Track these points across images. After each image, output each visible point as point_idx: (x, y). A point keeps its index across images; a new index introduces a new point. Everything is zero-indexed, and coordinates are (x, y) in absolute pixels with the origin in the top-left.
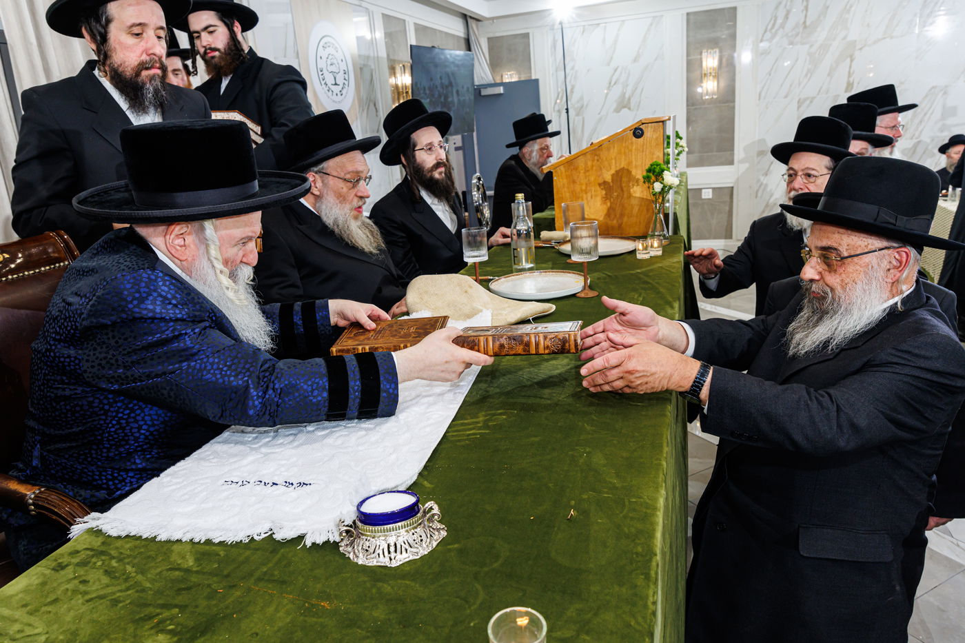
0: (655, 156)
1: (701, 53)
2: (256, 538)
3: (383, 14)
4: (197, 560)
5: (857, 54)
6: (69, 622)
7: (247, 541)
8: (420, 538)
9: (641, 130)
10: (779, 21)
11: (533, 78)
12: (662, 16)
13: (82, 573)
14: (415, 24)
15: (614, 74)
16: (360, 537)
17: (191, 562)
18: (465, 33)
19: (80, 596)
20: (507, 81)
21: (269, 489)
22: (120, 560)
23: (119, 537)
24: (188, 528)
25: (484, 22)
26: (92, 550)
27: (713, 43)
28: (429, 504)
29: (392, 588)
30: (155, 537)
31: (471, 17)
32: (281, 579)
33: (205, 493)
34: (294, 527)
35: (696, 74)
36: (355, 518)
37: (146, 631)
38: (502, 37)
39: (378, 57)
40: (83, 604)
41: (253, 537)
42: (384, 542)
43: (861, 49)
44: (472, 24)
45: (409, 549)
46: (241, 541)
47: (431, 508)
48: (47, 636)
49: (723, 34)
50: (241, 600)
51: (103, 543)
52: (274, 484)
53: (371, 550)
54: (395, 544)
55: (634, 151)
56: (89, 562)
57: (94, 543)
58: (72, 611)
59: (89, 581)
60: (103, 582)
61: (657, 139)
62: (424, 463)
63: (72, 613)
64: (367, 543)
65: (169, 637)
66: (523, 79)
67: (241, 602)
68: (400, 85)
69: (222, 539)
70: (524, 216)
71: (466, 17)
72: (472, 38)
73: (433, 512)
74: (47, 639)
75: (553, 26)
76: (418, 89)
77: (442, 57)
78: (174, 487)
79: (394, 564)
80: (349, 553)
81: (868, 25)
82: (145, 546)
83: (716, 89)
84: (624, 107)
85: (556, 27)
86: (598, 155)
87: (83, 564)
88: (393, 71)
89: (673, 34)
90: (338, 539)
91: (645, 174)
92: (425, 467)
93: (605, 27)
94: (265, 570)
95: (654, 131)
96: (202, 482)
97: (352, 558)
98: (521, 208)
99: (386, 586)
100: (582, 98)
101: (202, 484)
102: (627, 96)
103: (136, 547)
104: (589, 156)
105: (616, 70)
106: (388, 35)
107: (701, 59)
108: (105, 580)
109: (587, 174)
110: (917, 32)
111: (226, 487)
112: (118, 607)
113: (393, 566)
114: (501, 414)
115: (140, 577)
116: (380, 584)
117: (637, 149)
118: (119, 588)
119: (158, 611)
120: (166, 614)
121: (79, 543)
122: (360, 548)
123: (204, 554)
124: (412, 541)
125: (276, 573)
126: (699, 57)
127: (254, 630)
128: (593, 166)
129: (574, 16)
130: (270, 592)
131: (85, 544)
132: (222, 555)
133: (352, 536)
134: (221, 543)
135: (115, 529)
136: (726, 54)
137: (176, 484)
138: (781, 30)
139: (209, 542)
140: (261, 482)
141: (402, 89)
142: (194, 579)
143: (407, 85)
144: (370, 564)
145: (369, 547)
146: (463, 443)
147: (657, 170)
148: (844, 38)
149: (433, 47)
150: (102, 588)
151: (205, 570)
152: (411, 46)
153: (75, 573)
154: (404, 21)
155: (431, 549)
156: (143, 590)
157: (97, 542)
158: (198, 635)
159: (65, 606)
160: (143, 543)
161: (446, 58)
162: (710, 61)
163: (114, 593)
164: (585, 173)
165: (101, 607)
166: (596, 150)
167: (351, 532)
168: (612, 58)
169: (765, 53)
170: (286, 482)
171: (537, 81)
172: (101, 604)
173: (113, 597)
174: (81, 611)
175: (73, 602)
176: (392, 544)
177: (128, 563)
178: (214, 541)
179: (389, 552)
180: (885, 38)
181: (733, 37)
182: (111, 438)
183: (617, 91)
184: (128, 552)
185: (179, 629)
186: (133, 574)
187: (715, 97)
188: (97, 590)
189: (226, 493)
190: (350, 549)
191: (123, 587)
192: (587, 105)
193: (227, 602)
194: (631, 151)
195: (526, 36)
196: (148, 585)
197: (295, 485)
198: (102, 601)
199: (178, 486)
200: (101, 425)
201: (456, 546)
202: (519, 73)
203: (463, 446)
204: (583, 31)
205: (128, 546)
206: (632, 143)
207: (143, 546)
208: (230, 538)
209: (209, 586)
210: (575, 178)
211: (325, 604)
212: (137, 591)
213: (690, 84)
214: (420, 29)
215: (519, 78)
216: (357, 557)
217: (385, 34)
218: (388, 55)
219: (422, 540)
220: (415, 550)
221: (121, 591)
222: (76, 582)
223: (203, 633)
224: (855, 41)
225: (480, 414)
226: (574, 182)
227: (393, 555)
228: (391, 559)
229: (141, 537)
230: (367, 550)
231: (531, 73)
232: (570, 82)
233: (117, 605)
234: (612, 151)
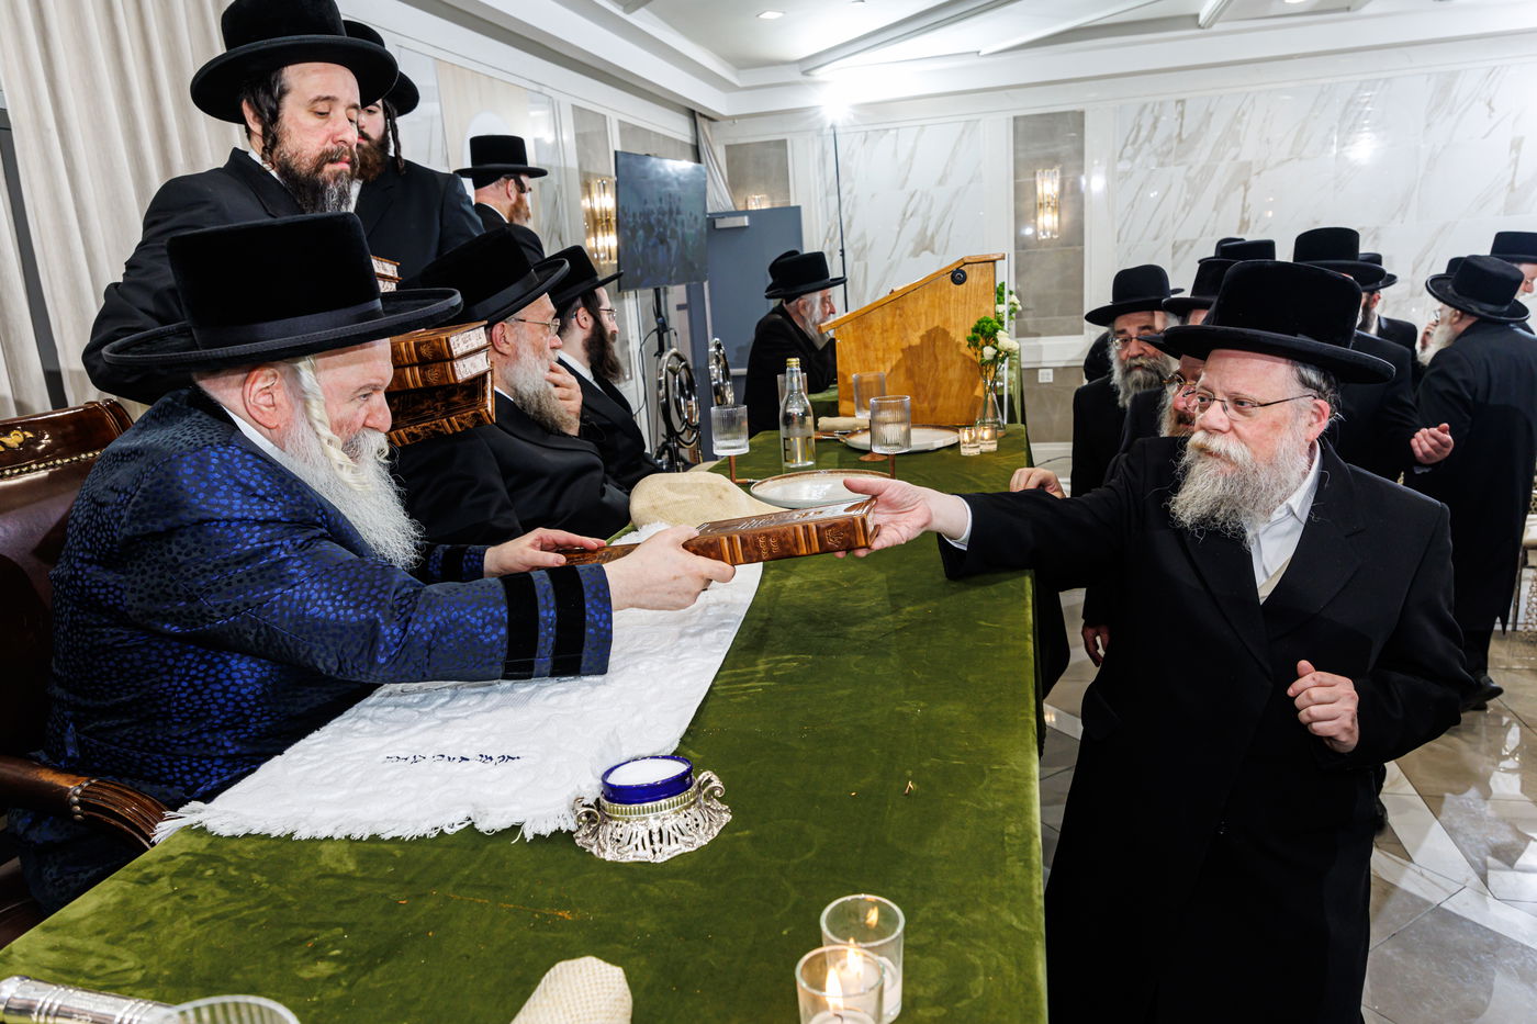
0: (983, 311)
1: (1035, 174)
2: (448, 831)
3: (573, 106)
4: (360, 863)
5: (1253, 179)
6: (175, 952)
7: (435, 835)
8: (695, 823)
9: (963, 272)
10: (1144, 133)
11: (793, 204)
12: (978, 121)
13: (184, 886)
14: (620, 121)
15: (909, 202)
16: (606, 823)
17: (351, 866)
18: (692, 138)
19: (186, 917)
20: (755, 208)
21: (457, 767)
22: (239, 867)
23: (234, 837)
24: (341, 821)
25: (723, 123)
26: (193, 854)
27: (1052, 161)
28: (705, 775)
29: (661, 889)
30: (292, 834)
31: (701, 115)
32: (493, 884)
33: (358, 774)
34: (505, 813)
35: (1029, 204)
36: (598, 794)
37: (298, 958)
38: (748, 144)
39: (565, 168)
40: (192, 926)
41: (442, 830)
42: (643, 828)
43: (1259, 174)
44: (703, 124)
45: (680, 837)
46: (425, 835)
47: (709, 781)
48: (144, 971)
49: (1065, 149)
50: (437, 913)
51: (210, 845)
52: (463, 759)
53: (625, 840)
54: (660, 831)
55: (952, 302)
56: (193, 871)
57: (195, 846)
58: (177, 937)
59: (196, 897)
60: (219, 896)
61: (985, 286)
62: (686, 725)
63: (177, 941)
64: (619, 831)
65: (333, 965)
66: (777, 206)
67: (436, 917)
68: (597, 209)
69: (396, 834)
70: (799, 391)
71: (693, 115)
72: (703, 145)
73: (712, 785)
74: (144, 975)
75: (820, 132)
76: (626, 215)
77: (661, 170)
78: (309, 767)
79: (660, 858)
80: (591, 846)
81: (1268, 140)
82: (277, 847)
83: (1056, 225)
84: (926, 249)
85: (825, 132)
86: (902, 309)
87: (184, 873)
88: (587, 188)
89: (994, 147)
90: (573, 828)
91: (970, 335)
92: (688, 732)
93: (897, 135)
94: (467, 872)
95: (981, 274)
96: (351, 758)
97: (595, 852)
98: (795, 379)
99: (651, 888)
100: (863, 235)
101: (353, 762)
102: (929, 233)
103: (262, 849)
104: (887, 309)
105: (912, 196)
106: (581, 138)
107: (1035, 183)
108: (222, 894)
109: (885, 335)
110: (1335, 152)
111: (389, 764)
112: (249, 929)
113: (659, 861)
114: (788, 660)
115: (275, 888)
116: (642, 886)
117: (957, 301)
118: (246, 904)
119: (312, 932)
120: (325, 935)
121: (172, 847)
122: (609, 836)
123: (370, 854)
124: (684, 826)
125: (484, 876)
126: (1031, 179)
127: (462, 952)
128: (893, 324)
129: (852, 117)
130: (480, 901)
131: (182, 847)
132: (399, 856)
133: (595, 822)
134: (394, 839)
135: (227, 826)
136: (1070, 175)
137: (312, 762)
138: (1147, 145)
139: (375, 838)
140: (443, 756)
141: (601, 215)
142: (360, 888)
143: (608, 210)
144: (624, 861)
145: (621, 836)
146: (739, 700)
147: (988, 329)
148: (1235, 158)
149: (648, 155)
150: (218, 905)
151: (375, 876)
152: (616, 152)
153: (172, 886)
154: (604, 116)
155: (711, 838)
156: (284, 906)
157: (201, 845)
158: (379, 961)
159: (165, 931)
160: (273, 843)
161: (666, 171)
162: (1048, 186)
163: (240, 911)
164: (882, 333)
165: (221, 931)
166: (897, 301)
167: (594, 816)
168: (907, 179)
169: (1126, 175)
170: (482, 756)
171: (798, 209)
172: (220, 926)
173: (239, 916)
174: (193, 935)
175: (177, 925)
176: (655, 830)
177: (255, 871)
178: (383, 837)
179: (652, 842)
180: (1290, 160)
181: (1080, 153)
182: (182, 709)
183: (913, 227)
184: (251, 856)
185: (347, 955)
186: (265, 885)
187: (1055, 237)
188: (212, 907)
189: (392, 773)
190: (591, 840)
191: (252, 902)
192: (871, 245)
193: (415, 918)
194: (949, 302)
195: (782, 144)
196: (290, 898)
197: (495, 759)
198: (221, 922)
199: (316, 765)
200: (165, 689)
201: (747, 832)
202: (772, 197)
203: (740, 704)
204: (865, 140)
205: (250, 847)
206: (950, 291)
207: (273, 848)
208: (407, 832)
209: (384, 896)
210: (868, 341)
211: (566, 914)
212: (274, 907)
213: (1020, 218)
214: (627, 130)
215: (772, 204)
216: (604, 851)
217: (577, 135)
218: (580, 166)
219: (697, 825)
220: (689, 839)
221: (249, 908)
222: (177, 898)
223: (386, 958)
224: (1250, 163)
225: (760, 661)
226: (866, 346)
227: (657, 846)
228: (654, 852)
229: (269, 835)
230: (618, 841)
231: (788, 197)
232: (847, 210)
233: (246, 927)
234: (921, 302)
